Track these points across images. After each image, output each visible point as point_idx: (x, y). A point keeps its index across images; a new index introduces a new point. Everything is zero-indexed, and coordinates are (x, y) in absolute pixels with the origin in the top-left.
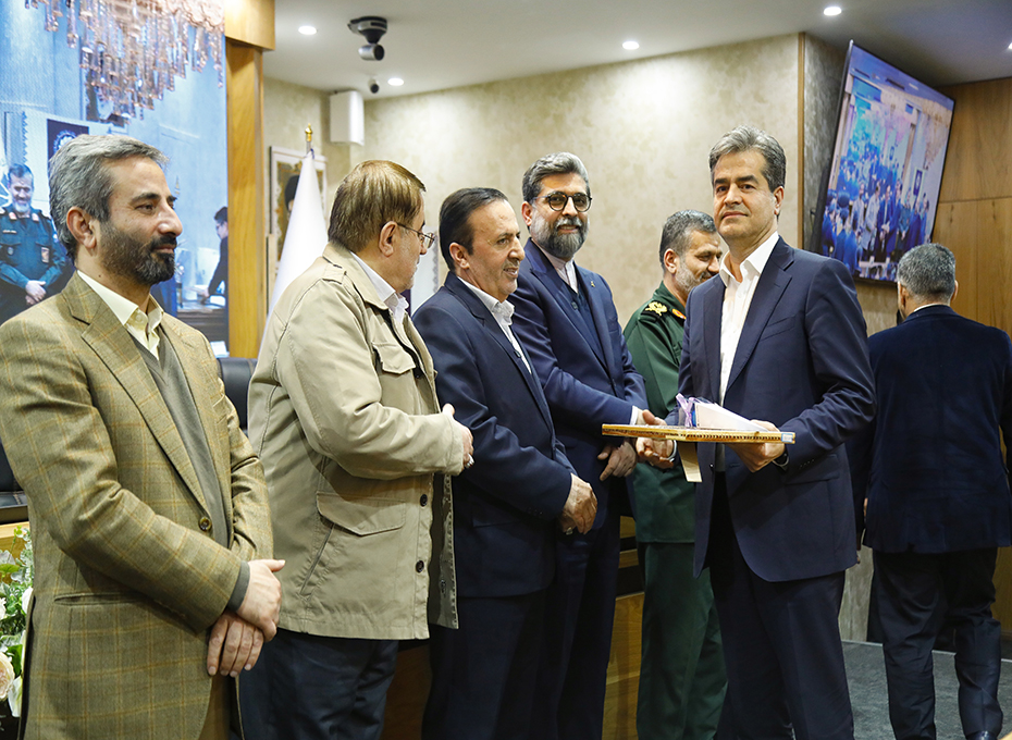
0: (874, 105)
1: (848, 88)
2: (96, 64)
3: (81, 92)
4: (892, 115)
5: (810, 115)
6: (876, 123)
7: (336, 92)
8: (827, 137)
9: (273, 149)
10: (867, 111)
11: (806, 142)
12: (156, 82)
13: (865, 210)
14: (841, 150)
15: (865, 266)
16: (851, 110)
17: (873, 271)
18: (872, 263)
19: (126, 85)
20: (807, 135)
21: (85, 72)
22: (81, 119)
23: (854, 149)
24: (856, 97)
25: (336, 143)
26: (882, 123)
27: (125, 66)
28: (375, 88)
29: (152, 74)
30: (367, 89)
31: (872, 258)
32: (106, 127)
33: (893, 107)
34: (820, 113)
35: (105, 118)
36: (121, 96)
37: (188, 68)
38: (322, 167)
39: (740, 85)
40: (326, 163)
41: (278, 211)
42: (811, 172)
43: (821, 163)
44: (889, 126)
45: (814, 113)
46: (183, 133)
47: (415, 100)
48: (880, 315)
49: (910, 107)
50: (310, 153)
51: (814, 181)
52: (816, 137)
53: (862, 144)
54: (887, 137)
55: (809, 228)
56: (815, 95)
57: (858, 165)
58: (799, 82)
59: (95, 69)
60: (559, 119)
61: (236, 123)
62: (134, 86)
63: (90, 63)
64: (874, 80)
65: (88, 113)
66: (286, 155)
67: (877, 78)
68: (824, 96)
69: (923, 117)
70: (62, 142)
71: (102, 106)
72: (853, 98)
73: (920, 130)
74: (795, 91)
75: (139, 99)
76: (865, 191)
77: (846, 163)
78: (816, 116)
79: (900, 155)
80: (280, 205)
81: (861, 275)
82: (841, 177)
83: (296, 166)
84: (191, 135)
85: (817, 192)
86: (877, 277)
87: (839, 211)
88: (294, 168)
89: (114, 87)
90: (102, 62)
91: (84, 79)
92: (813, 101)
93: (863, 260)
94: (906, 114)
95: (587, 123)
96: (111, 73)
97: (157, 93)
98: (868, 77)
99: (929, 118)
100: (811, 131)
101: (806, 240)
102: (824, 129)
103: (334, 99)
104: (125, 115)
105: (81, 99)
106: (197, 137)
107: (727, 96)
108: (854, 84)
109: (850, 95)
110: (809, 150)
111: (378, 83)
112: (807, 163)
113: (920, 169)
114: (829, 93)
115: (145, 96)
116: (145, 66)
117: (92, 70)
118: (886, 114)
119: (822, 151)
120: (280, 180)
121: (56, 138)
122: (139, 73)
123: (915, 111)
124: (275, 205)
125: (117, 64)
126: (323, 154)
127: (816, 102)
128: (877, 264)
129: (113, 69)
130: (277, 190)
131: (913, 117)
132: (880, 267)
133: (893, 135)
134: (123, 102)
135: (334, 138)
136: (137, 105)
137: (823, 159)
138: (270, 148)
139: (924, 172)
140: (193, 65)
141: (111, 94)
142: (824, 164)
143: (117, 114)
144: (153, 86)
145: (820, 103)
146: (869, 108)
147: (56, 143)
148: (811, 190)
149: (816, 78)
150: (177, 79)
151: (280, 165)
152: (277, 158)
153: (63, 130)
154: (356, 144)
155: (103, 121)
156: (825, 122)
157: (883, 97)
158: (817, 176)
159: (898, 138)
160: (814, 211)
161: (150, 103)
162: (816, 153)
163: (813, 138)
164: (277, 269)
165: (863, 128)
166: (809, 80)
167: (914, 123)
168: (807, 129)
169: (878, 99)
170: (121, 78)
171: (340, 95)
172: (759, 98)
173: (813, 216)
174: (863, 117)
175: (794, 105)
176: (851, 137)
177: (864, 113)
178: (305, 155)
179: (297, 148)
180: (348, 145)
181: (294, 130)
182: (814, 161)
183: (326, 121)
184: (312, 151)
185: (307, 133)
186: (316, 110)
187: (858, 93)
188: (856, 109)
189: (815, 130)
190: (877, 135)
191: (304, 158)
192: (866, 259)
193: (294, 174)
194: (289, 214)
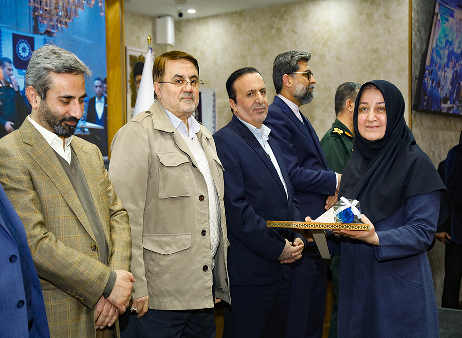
0: (450, 19)
1: (437, 11)
2: (38, 4)
3: (30, 19)
4: (460, 25)
5: (415, 25)
6: (451, 29)
7: (160, 17)
8: (425, 37)
9: (128, 48)
10: (447, 23)
11: (413, 40)
12: (69, 13)
13: (444, 75)
14: (433, 44)
15: (445, 106)
16: (438, 22)
17: (449, 109)
18: (448, 105)
19: (53, 15)
20: (414, 37)
21: (32, 8)
22: (30, 33)
23: (439, 44)
24: (441, 15)
25: (160, 44)
26: (455, 29)
27: (53, 5)
28: (181, 15)
29: (67, 9)
30: (176, 16)
31: (449, 102)
32: (42, 37)
34: (420, 25)
35: (43, 32)
36: (51, 20)
37: (85, 6)
39: (377, 10)
41: (130, 81)
42: (416, 57)
43: (420, 51)
44: (458, 31)
45: (417, 24)
46: (83, 40)
47: (202, 21)
48: (453, 133)
50: (150, 50)
51: (417, 61)
52: (418, 38)
53: (444, 41)
54: (457, 36)
55: (415, 87)
56: (418, 14)
57: (441, 52)
58: (409, 7)
59: (37, 6)
60: (279, 30)
61: (110, 34)
62: (57, 15)
63: (34, 3)
64: (450, 5)
65: (34, 30)
66: (134, 51)
67: (452, 4)
68: (423, 15)
70: (20, 46)
71: (41, 26)
72: (439, 17)
74: (407, 12)
75: (61, 22)
76: (445, 66)
77: (434, 51)
78: (418, 26)
80: (131, 77)
81: (443, 111)
82: (432, 59)
83: (139, 57)
84: (87, 41)
85: (419, 67)
86: (451, 112)
87: (430, 77)
88: (138, 58)
89: (47, 16)
90: (41, 2)
91: (32, 12)
92: (417, 18)
93: (443, 103)
95: (294, 32)
96: (45, 8)
97: (69, 19)
98: (447, 4)
100: (416, 34)
101: (413, 93)
102: (423, 32)
103: (159, 21)
104: (53, 31)
105: (30, 23)
106: (91, 42)
107: (370, 16)
108: (440, 8)
109: (437, 14)
110: (415, 45)
111: (182, 12)
112: (413, 51)
114: (425, 13)
115: (63, 20)
116: (63, 4)
117: (35, 7)
118: (456, 24)
119: (421, 45)
120: (131, 64)
121: (17, 43)
122: (60, 8)
124: (129, 78)
125: (48, 4)
126: (154, 50)
127: (418, 18)
128: (451, 105)
129: (47, 6)
130: (129, 70)
132: (453, 107)
133: (460, 35)
134: (52, 23)
135: (159, 41)
136: (59, 25)
137: (422, 49)
138: (126, 48)
140: (88, 4)
141: (46, 19)
142: (423, 52)
143: (49, 30)
144: (67, 15)
145: (421, 19)
146: (447, 21)
147: (17, 45)
148: (416, 66)
149: (418, 5)
150: (80, 11)
151: (131, 57)
152: (129, 53)
153: (21, 39)
154: (171, 45)
155: (41, 34)
156: (423, 29)
157: (455, 15)
158: (419, 58)
160: (417, 77)
161: (66, 24)
162: (418, 46)
163: (417, 38)
164: (133, 112)
165: (444, 32)
166: (415, 6)
168: (413, 33)
169: (452, 16)
170: (50, 11)
171: (162, 19)
172: (387, 17)
173: (417, 80)
174: (444, 26)
175: (406, 20)
176: (438, 37)
177: (445, 24)
178: (146, 51)
179: (139, 47)
180: (166, 45)
181: (138, 38)
182: (418, 50)
183: (154, 33)
184: (151, 48)
185: (148, 39)
186: (149, 27)
187: (442, 13)
188: (440, 22)
189: (418, 34)
190: (452, 35)
191: (146, 53)
192: (445, 103)
193: (138, 61)
194: (135, 83)
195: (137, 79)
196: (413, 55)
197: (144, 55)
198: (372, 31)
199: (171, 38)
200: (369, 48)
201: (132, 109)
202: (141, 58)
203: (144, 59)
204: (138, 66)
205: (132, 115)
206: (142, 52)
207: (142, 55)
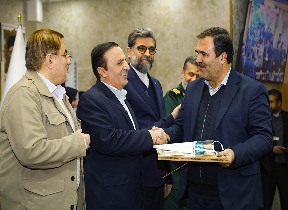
0: (261, 6)
4: (269, 11)
5: (235, 10)
6: (262, 14)
8: (242, 20)
9: (2, 24)
10: (259, 9)
11: (233, 22)
13: (258, 51)
14: (248, 25)
15: (258, 74)
16: (252, 9)
17: (262, 76)
18: (261, 73)
20: (234, 19)
23: (253, 26)
24: (254, 3)
25: (30, 22)
26: (265, 14)
31: (261, 71)
33: (269, 7)
38: (24, 32)
40: (26, 30)
41: (4, 51)
42: (236, 35)
43: (240, 31)
44: (268, 15)
45: (236, 10)
49: (276, 7)
50: (20, 27)
51: (237, 39)
53: (256, 23)
54: (267, 19)
55: (235, 59)
56: (237, 2)
57: (255, 32)
60: (128, 12)
66: (8, 27)
68: (240, 3)
69: (282, 11)
72: (253, 5)
73: (281, 16)
76: (258, 43)
77: (249, 31)
78: (237, 11)
79: (272, 27)
80: (5, 48)
81: (257, 78)
82: (248, 38)
83: (13, 31)
85: (238, 43)
86: (264, 79)
88: (11, 32)
92: (236, 5)
94: (275, 10)
95: (140, 14)
99: (284, 11)
100: (235, 18)
102: (241, 16)
103: (29, 2)
109: (251, 2)
110: (235, 26)
112: (234, 31)
113: (281, 33)
114: (242, 1)
118: (266, 9)
119: (240, 26)
120: (5, 37)
123: (278, 9)
124: (3, 48)
126: (24, 26)
127: (237, 5)
128: (263, 73)
130: (4, 42)
131: (277, 11)
133: (269, 19)
135: (30, 18)
139: (282, 34)
145: (239, 6)
146: (259, 7)
151: (5, 31)
152: (3, 28)
154: (39, 22)
156: (241, 13)
157: (265, 3)
158: (238, 36)
159: (272, 20)
160: (237, 51)
162: (237, 27)
163: (236, 20)
164: (6, 77)
165: (257, 16)
167: (278, 13)
168: (233, 17)
169: (263, 4)
171: (32, 1)
172: (213, 4)
173: (236, 54)
174: (257, 12)
175: (228, 6)
176: (252, 20)
177: (257, 9)
178: (18, 27)
179: (13, 23)
180: (36, 22)
181: (11, 16)
182: (237, 30)
183: (25, 12)
184: (21, 25)
185: (19, 17)
186: (21, 7)
187: (255, 1)
188: (254, 8)
189: (237, 17)
190: (263, 19)
191: (18, 28)
192: (259, 71)
193: (11, 35)
194: (9, 52)
195: (10, 49)
196: (233, 34)
197: (16, 30)
198: (202, 14)
199: (39, 17)
200: (200, 27)
201: (6, 75)
202: (14, 32)
203: (16, 32)
204: (11, 39)
205: (5, 80)
206: (14, 28)
207: (14, 30)
